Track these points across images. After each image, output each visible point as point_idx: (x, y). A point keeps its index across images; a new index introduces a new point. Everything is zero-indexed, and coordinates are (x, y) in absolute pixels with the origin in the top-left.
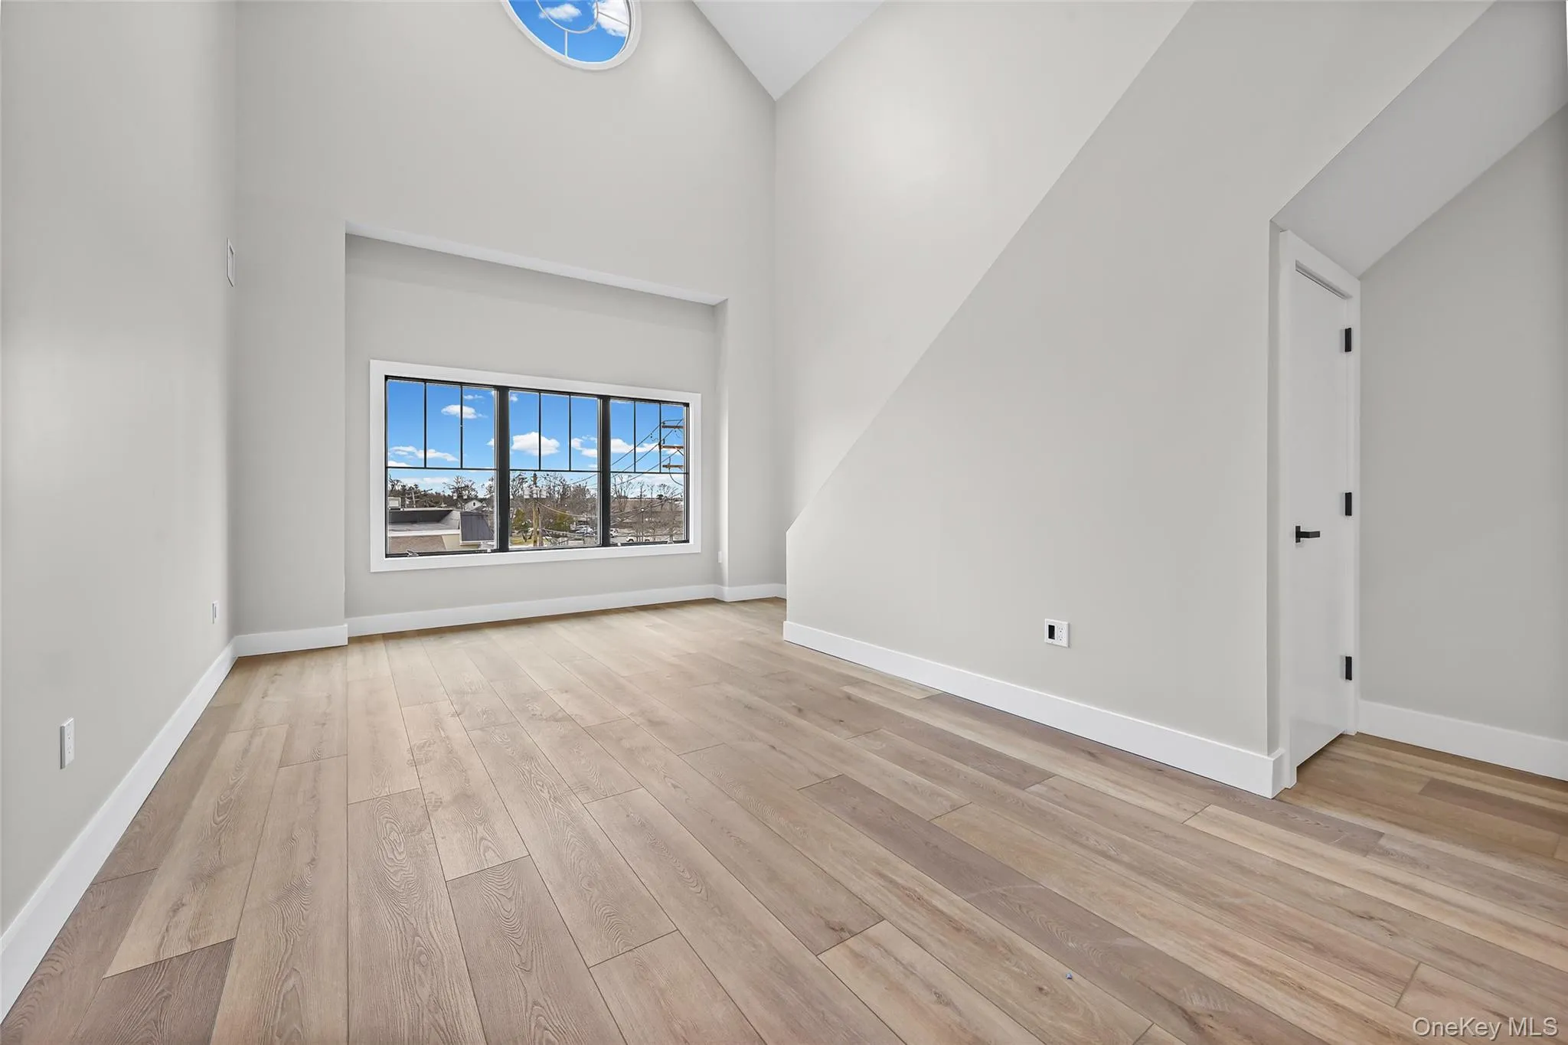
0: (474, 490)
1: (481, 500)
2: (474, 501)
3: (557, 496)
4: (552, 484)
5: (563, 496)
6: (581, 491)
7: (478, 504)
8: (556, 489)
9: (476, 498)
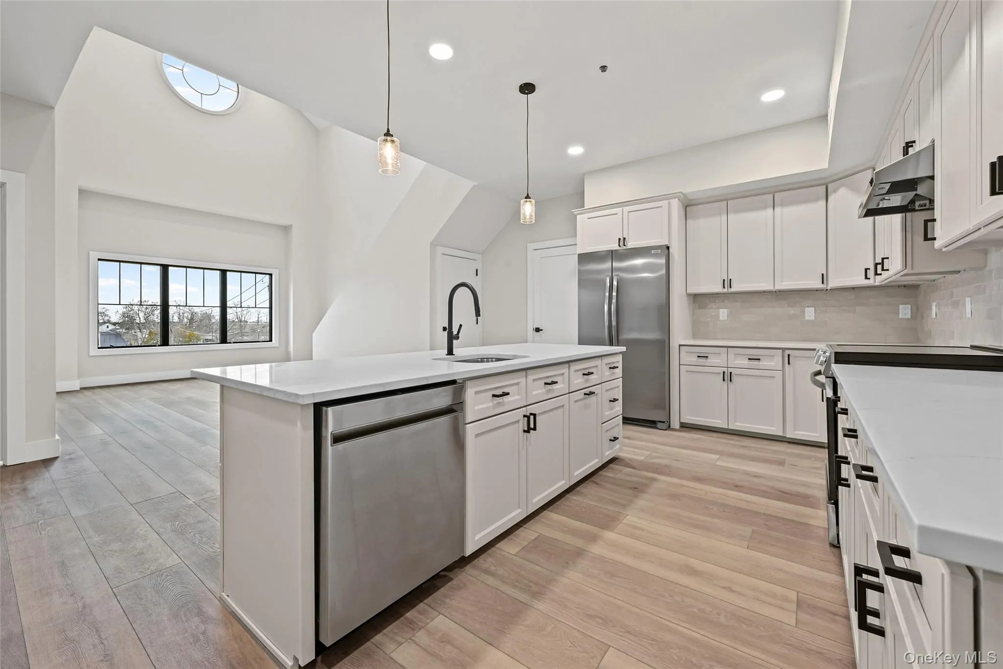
0: (107, 316)
1: (114, 324)
2: (107, 324)
3: (186, 320)
4: (182, 311)
5: (191, 320)
6: (208, 317)
7: (111, 327)
8: (185, 315)
9: (109, 322)
